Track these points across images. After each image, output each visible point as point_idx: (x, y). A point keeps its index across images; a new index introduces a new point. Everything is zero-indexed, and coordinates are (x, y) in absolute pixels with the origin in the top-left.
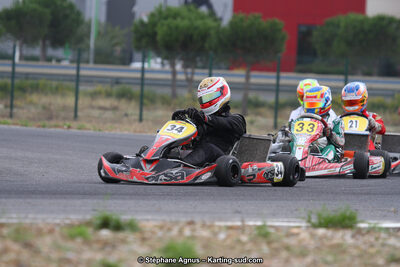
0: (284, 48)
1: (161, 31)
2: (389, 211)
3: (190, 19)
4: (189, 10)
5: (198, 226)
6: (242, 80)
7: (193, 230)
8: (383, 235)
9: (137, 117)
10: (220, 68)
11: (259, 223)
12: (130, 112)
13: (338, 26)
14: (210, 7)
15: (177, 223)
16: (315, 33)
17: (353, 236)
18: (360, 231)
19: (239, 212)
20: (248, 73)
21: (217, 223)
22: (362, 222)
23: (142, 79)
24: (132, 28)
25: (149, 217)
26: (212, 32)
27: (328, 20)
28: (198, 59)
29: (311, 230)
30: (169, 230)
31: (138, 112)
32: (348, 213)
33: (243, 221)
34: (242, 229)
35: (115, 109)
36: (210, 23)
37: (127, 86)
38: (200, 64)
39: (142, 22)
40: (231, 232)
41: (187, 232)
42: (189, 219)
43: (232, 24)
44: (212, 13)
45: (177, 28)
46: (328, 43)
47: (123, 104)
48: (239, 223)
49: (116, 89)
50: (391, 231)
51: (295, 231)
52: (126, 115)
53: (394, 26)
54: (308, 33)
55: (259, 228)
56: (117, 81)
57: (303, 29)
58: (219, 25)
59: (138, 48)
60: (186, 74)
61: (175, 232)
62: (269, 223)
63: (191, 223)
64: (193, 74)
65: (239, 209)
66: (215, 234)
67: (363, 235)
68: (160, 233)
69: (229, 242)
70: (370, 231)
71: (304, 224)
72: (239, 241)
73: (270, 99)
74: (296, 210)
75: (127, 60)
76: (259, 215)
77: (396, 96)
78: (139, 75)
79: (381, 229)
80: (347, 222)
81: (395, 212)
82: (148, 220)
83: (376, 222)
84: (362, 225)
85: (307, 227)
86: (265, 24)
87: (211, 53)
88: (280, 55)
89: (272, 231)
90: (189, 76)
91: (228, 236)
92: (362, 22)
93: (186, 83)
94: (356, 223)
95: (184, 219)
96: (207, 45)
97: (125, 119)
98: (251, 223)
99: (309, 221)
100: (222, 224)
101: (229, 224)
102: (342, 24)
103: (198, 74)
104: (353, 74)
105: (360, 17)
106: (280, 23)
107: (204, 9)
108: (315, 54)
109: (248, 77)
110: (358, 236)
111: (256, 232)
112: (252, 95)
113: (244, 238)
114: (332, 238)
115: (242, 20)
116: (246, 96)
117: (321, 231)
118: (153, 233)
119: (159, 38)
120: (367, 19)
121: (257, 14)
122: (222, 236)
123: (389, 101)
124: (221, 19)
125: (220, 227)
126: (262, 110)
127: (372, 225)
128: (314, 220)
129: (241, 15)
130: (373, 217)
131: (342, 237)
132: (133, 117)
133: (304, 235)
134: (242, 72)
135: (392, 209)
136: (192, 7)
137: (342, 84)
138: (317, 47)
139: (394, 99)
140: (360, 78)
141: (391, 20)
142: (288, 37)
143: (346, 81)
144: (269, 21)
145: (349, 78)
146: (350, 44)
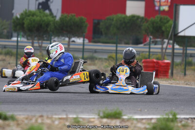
0: (86, 31)
1: (26, 22)
3: (40, 17)
4: (40, 12)
5: (45, 118)
6: (66, 46)
7: (43, 120)
8: (135, 122)
9: (15, 64)
11: (75, 116)
12: (11, 62)
13: (113, 20)
14: (50, 10)
15: (35, 116)
16: (101, 24)
17: (120, 122)
18: (123, 120)
19: (64, 111)
20: (69, 43)
21: (54, 116)
22: (125, 115)
23: (17, 45)
24: (12, 21)
25: (21, 113)
26: (51, 23)
27: (108, 17)
28: (44, 36)
29: (100, 119)
30: (31, 119)
31: (15, 62)
32: (118, 111)
33: (67, 115)
34: (66, 119)
35: (4, 60)
36: (50, 18)
37: (10, 49)
38: (45, 38)
39: (17, 18)
40: (61, 121)
41: (40, 121)
42: (40, 114)
43: (61, 19)
44: (51, 14)
45: (34, 20)
46: (108, 28)
47: (8, 58)
48: (65, 116)
49: (4, 50)
50: (139, 120)
51: (92, 120)
52: (9, 63)
53: (140, 20)
54: (98, 23)
55: (75, 118)
56: (5, 47)
57: (96, 21)
58: (55, 20)
59: (15, 31)
60: (39, 43)
61: (33, 121)
62: (80, 116)
63: (41, 116)
64: (42, 43)
65: (65, 109)
66: (53, 122)
67: (125, 122)
68: (26, 121)
69: (60, 125)
70: (128, 120)
71: (96, 117)
72: (65, 125)
73: (80, 55)
74: (93, 110)
75: (9, 36)
76: (75, 113)
77: (141, 54)
78: (16, 44)
79: (134, 119)
80: (117, 116)
81: (141, 111)
82: (20, 115)
83: (131, 115)
84: (125, 117)
85: (98, 118)
86: (77, 19)
87: (51, 33)
88: (84, 34)
89: (81, 120)
90: (40, 44)
91: (60, 123)
92: (124, 18)
93: (38, 48)
94: (122, 116)
95: (38, 114)
96: (49, 29)
97: (9, 65)
98: (71, 116)
99: (99, 115)
100: (57, 117)
101: (60, 117)
102: (115, 19)
103: (44, 43)
104: (119, 44)
105: (123, 16)
106: (84, 18)
107: (47, 12)
108: (101, 34)
109: (69, 45)
110: (123, 123)
111: (73, 121)
114: (110, 123)
115: (66, 17)
117: (105, 120)
118: (23, 121)
119: (25, 25)
120: (127, 16)
121: (73, 14)
122: (57, 123)
124: (56, 17)
125: (56, 118)
127: (130, 117)
128: (102, 115)
129: (65, 15)
130: (130, 113)
131: (115, 123)
132: (13, 64)
133: (97, 122)
134: (66, 42)
135: (139, 109)
136: (41, 11)
137: (115, 48)
138: (103, 30)
139: (139, 56)
140: (123, 45)
141: (138, 17)
142: (88, 25)
143: (117, 47)
144: (79, 17)
145: (118, 45)
146: (118, 29)
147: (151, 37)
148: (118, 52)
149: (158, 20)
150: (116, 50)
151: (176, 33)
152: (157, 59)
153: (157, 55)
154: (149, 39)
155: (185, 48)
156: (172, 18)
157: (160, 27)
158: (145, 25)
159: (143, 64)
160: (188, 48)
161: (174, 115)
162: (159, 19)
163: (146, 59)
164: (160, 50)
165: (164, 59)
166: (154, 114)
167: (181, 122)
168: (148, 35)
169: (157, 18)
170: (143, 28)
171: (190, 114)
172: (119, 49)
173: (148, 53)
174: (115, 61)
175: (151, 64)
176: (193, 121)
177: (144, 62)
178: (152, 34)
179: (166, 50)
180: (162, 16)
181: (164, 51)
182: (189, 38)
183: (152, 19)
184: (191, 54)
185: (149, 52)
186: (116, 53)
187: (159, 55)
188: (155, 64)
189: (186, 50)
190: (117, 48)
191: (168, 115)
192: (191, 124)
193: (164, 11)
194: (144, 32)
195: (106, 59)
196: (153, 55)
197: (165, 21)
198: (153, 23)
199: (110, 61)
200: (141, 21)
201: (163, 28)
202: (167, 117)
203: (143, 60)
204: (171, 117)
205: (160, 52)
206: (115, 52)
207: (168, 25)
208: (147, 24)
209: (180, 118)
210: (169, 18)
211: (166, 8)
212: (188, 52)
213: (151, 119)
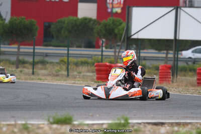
0: (37, 34)
2: (89, 115)
6: (16, 50)
10: (4, 44)
11: (23, 122)
13: (64, 23)
16: (52, 26)
18: (74, 126)
19: (13, 117)
20: (19, 46)
22: (76, 121)
27: (59, 20)
29: (50, 125)
33: (15, 121)
34: (15, 125)
40: (9, 127)
43: (10, 22)
46: (59, 31)
48: (13, 123)
50: (90, 126)
51: (42, 126)
53: (92, 22)
54: (49, 26)
55: (23, 125)
57: (47, 24)
58: (4, 23)
62: (29, 122)
65: (14, 115)
66: (1, 128)
69: (8, 132)
70: (79, 125)
71: (46, 123)
72: (13, 131)
73: (30, 59)
74: (43, 115)
76: (24, 118)
77: (93, 58)
79: (85, 124)
80: (68, 121)
81: (92, 116)
83: (82, 121)
84: (76, 123)
85: (48, 124)
86: (27, 22)
88: (34, 37)
89: (30, 126)
91: (8, 129)
92: (76, 21)
94: (72, 121)
98: (19, 122)
99: (49, 121)
100: (4, 123)
101: (8, 123)
102: (66, 22)
104: (71, 47)
105: (75, 18)
106: (35, 21)
108: (53, 37)
109: (19, 49)
111: (21, 127)
112: (21, 58)
113: (16, 130)
114: (60, 129)
115: (15, 20)
116: (18, 58)
117: (55, 126)
120: (78, 19)
121: (23, 17)
122: (4, 129)
123: (90, 60)
124: (5, 19)
125: (4, 125)
126: (27, 65)
127: (80, 123)
128: (51, 120)
129: (15, 18)
130: (81, 118)
131: (65, 129)
133: (46, 128)
134: (16, 46)
135: (91, 114)
137: (66, 52)
138: (54, 33)
139: (92, 59)
140: (75, 49)
141: (90, 20)
142: (39, 28)
143: (68, 50)
144: (29, 20)
145: (70, 49)
146: (70, 32)
147: (104, 40)
148: (69, 55)
149: (111, 23)
150: (68, 54)
151: (129, 36)
152: (110, 62)
153: (110, 58)
154: (101, 42)
155: (138, 51)
156: (124, 20)
157: (113, 30)
158: (97, 28)
159: (96, 68)
160: (141, 51)
161: (126, 120)
162: (112, 21)
163: (99, 62)
164: (113, 54)
165: (117, 62)
166: (106, 119)
167: (133, 126)
168: (101, 38)
169: (110, 20)
170: (95, 30)
171: (142, 118)
172: (70, 52)
173: (100, 57)
174: (66, 65)
175: (104, 68)
176: (145, 126)
177: (96, 66)
178: (105, 37)
179: (118, 54)
180: (115, 19)
181: (117, 54)
182: (143, 40)
183: (104, 21)
184: (144, 57)
185: (102, 55)
186: (68, 57)
187: (112, 59)
188: (108, 68)
189: (140, 53)
190: (68, 52)
191: (120, 120)
192: (143, 129)
193: (117, 13)
194: (96, 35)
195: (57, 63)
196: (106, 58)
197: (118, 24)
198: (105, 26)
199: (62, 65)
200: (93, 24)
201: (116, 31)
202: (119, 122)
203: (95, 64)
204: (123, 122)
205: (113, 56)
206: (67, 55)
207: (120, 27)
208: (99, 27)
209: (132, 123)
210: (122, 20)
211: (119, 10)
212: (142, 55)
213: (103, 124)
